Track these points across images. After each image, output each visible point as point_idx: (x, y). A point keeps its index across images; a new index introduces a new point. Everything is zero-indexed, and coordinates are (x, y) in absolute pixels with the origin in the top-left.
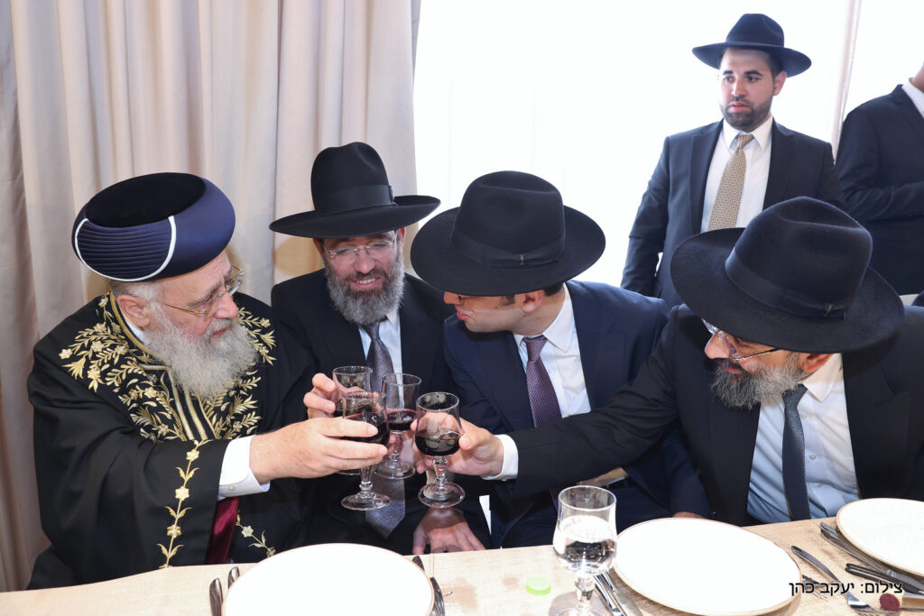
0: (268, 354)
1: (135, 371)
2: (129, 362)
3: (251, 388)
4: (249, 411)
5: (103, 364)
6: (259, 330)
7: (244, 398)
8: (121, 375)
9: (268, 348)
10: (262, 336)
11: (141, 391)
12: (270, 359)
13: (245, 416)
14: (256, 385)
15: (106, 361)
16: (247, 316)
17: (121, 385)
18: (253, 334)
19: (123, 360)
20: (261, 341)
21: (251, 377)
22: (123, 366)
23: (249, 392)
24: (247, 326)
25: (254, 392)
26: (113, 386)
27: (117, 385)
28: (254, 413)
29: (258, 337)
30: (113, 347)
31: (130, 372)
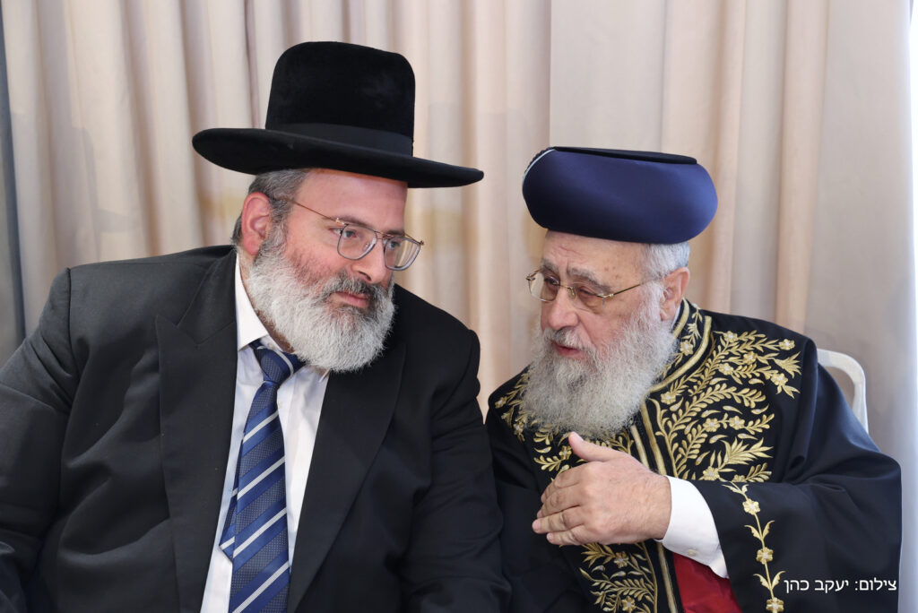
0: (787, 384)
3: (760, 431)
4: (757, 461)
6: (776, 355)
7: (749, 444)
9: (787, 375)
10: (778, 362)
12: (790, 390)
13: (752, 468)
14: (767, 427)
16: (757, 339)
17: (551, 444)
18: (763, 360)
20: (774, 367)
21: (760, 416)
23: (757, 434)
24: (756, 351)
25: (765, 436)
26: (543, 445)
27: (548, 442)
28: (764, 465)
29: (771, 362)
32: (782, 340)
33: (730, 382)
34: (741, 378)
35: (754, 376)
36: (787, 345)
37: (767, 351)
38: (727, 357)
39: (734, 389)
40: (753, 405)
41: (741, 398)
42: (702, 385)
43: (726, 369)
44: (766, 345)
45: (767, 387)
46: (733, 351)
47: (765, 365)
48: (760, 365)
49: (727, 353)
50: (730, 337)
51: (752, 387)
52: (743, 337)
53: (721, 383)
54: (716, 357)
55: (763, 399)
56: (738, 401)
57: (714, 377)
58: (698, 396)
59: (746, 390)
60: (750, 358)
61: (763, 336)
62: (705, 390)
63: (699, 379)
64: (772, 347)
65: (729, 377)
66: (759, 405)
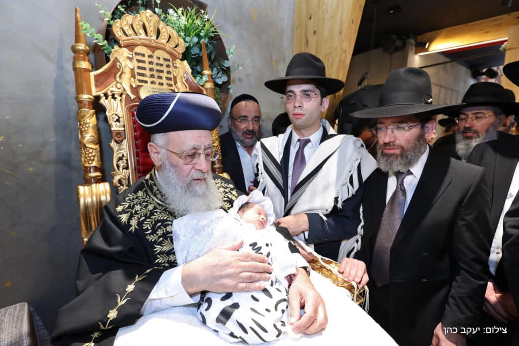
1: (159, 219)
2: (155, 214)
5: (141, 217)
8: (152, 222)
11: (165, 229)
15: (143, 215)
19: (152, 213)
22: (152, 217)
30: (146, 206)
31: (156, 219)
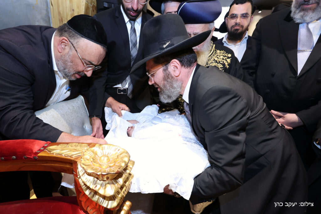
32: (229, 54)
33: (216, 62)
34: (219, 61)
35: (221, 61)
36: (230, 55)
37: (225, 56)
38: (217, 56)
39: (217, 63)
40: (220, 68)
41: (218, 66)
42: (211, 62)
43: (216, 59)
44: (225, 55)
45: (224, 65)
46: (218, 55)
47: (224, 59)
48: (223, 59)
49: (217, 55)
50: (218, 51)
51: (221, 63)
52: (221, 52)
53: (214, 62)
54: (215, 56)
55: (222, 67)
56: (217, 66)
57: (214, 60)
58: (209, 64)
59: (219, 64)
60: (222, 57)
61: (225, 52)
62: (211, 63)
63: (210, 59)
64: (226, 55)
65: (216, 61)
66: (221, 68)
